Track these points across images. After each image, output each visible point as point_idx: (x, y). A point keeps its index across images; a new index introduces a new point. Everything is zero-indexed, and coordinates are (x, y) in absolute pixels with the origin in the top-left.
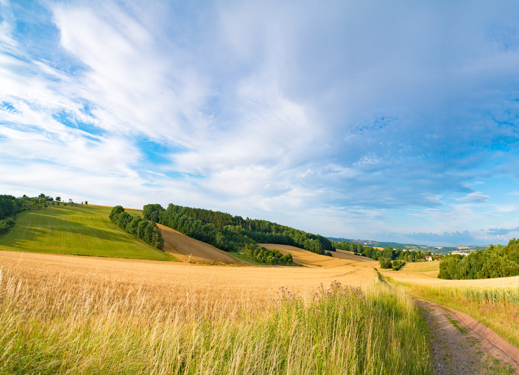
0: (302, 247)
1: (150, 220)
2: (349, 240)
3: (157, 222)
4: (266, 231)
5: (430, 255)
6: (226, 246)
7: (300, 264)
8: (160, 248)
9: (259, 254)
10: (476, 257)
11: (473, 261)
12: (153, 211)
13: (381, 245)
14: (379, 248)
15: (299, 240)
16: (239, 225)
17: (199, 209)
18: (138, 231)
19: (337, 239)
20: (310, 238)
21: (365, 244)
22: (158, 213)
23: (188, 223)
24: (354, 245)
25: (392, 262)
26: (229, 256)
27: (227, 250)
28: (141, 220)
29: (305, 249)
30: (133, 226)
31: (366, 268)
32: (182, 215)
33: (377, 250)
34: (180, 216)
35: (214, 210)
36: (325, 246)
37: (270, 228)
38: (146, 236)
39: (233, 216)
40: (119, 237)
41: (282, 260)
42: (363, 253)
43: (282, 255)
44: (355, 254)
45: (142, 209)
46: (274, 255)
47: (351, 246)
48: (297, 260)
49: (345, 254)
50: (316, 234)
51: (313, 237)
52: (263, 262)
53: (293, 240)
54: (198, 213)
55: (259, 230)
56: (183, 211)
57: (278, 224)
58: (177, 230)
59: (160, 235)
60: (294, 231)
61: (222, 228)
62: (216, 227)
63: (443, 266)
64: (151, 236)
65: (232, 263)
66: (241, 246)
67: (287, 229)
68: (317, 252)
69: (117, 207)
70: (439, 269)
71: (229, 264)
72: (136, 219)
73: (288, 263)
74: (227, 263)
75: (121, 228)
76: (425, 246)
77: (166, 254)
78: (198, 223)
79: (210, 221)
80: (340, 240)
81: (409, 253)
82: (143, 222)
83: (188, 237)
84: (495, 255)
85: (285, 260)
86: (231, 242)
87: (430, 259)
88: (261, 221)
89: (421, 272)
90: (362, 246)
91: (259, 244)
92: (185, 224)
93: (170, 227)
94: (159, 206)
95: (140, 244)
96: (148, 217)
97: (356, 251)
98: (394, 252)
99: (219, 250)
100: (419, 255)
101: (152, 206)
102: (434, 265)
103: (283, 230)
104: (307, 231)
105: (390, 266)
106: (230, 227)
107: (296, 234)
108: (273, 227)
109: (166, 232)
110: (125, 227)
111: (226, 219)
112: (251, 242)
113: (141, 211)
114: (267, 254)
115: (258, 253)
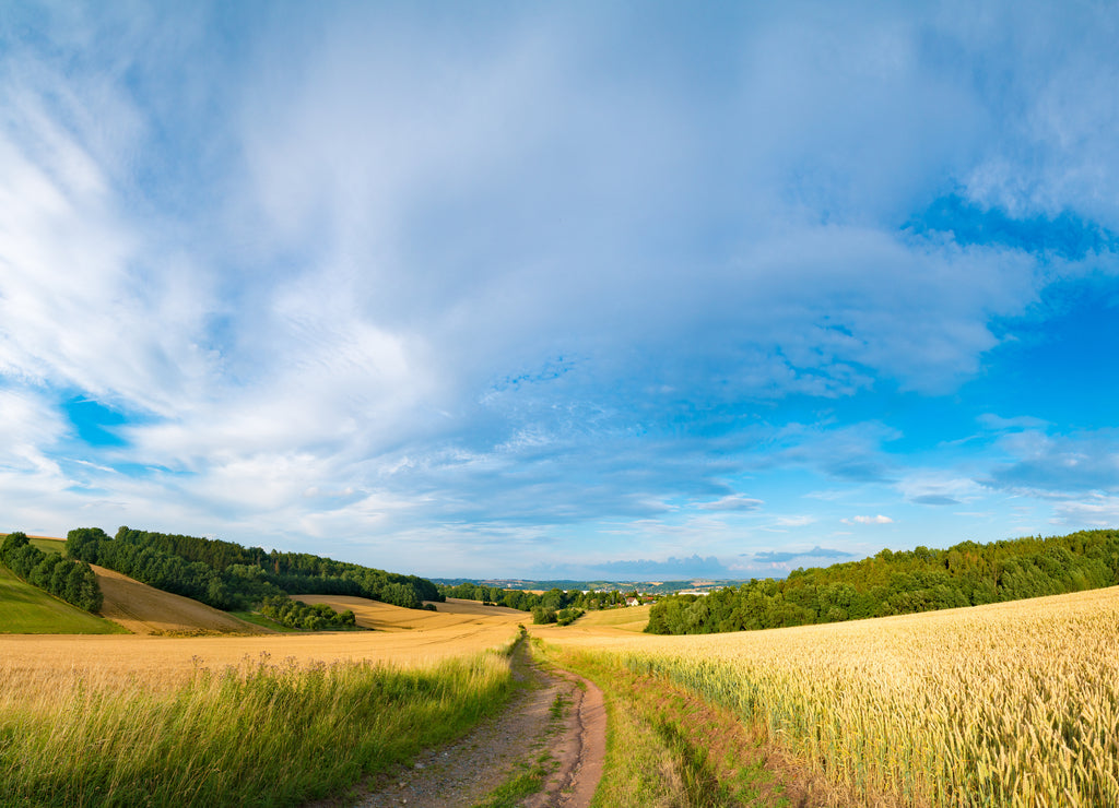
0: (377, 598)
1: (79, 559)
2: (475, 581)
3: (94, 563)
4: (308, 573)
5: (635, 596)
6: (227, 602)
7: (369, 627)
8: (95, 610)
9: (290, 614)
10: (722, 598)
11: (714, 605)
12: (88, 543)
13: (540, 585)
14: (534, 592)
15: (372, 587)
16: (255, 564)
17: (181, 537)
18: (53, 581)
19: (452, 581)
20: (395, 582)
21: (509, 585)
22: (97, 546)
23: (154, 562)
24: (484, 589)
25: (558, 612)
26: (233, 620)
27: (227, 609)
28: (60, 560)
29: (384, 601)
30: (45, 572)
31: (504, 626)
32: (145, 547)
33: (531, 594)
34: (141, 551)
35: (210, 538)
36: (424, 594)
37: (316, 567)
38: (69, 591)
39: (247, 548)
40: (14, 594)
41: (335, 622)
42: (501, 601)
43: (334, 613)
44: (485, 604)
45: (65, 537)
46: (319, 614)
47: (478, 591)
48: (362, 620)
49: (464, 605)
50: (407, 574)
51: (402, 580)
52: (298, 627)
53: (360, 587)
54: (177, 543)
55: (294, 572)
56: (146, 540)
57: (333, 559)
58: (132, 577)
59: (96, 587)
60: (363, 571)
61: (222, 571)
62: (212, 568)
63: (657, 615)
64: (80, 589)
65: (234, 630)
66: (256, 601)
67: (352, 567)
68: (406, 606)
69: (14, 534)
70: (649, 618)
71: (228, 632)
72: (50, 558)
73: (344, 627)
74: (225, 631)
75: (20, 576)
76: (628, 583)
77: (105, 622)
78: (175, 561)
79: (200, 557)
80: (457, 581)
81: (595, 596)
82: (64, 563)
83: (152, 589)
84: (758, 594)
85: (340, 621)
86: (238, 595)
87: (635, 602)
88: (301, 555)
89: (613, 625)
90: (501, 589)
91: (291, 597)
92: (148, 565)
93: (119, 571)
94: (99, 532)
95: (54, 605)
96: (75, 553)
97: (487, 599)
98: (563, 597)
99: (213, 609)
100: (613, 598)
101: (86, 532)
102: (640, 612)
103: (343, 570)
104: (390, 570)
105: (553, 620)
106: (238, 569)
107: (368, 577)
108: (322, 566)
109: (109, 580)
110: (28, 573)
111: (231, 552)
112: (276, 594)
113: (63, 541)
114: (306, 613)
115: (287, 611)
